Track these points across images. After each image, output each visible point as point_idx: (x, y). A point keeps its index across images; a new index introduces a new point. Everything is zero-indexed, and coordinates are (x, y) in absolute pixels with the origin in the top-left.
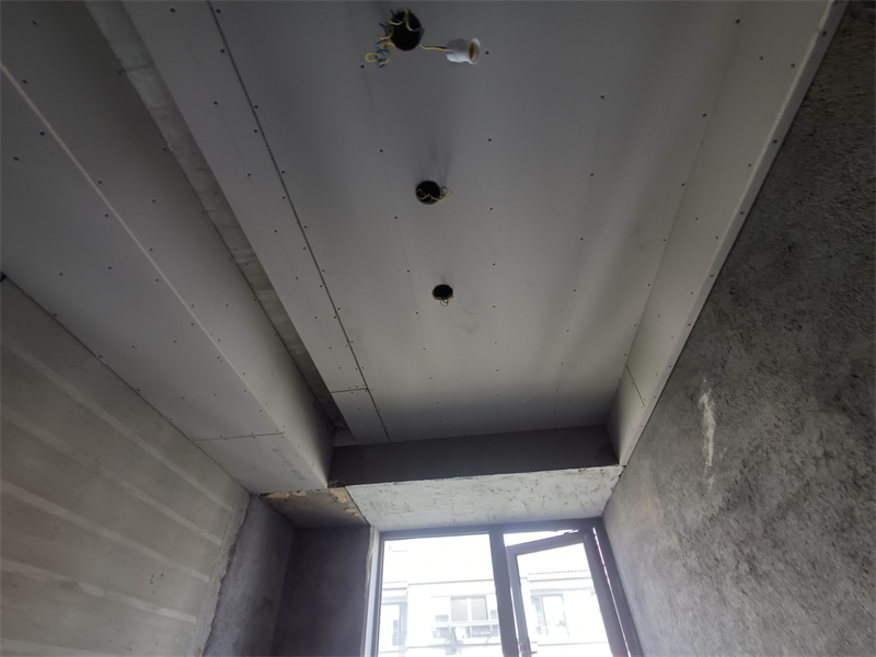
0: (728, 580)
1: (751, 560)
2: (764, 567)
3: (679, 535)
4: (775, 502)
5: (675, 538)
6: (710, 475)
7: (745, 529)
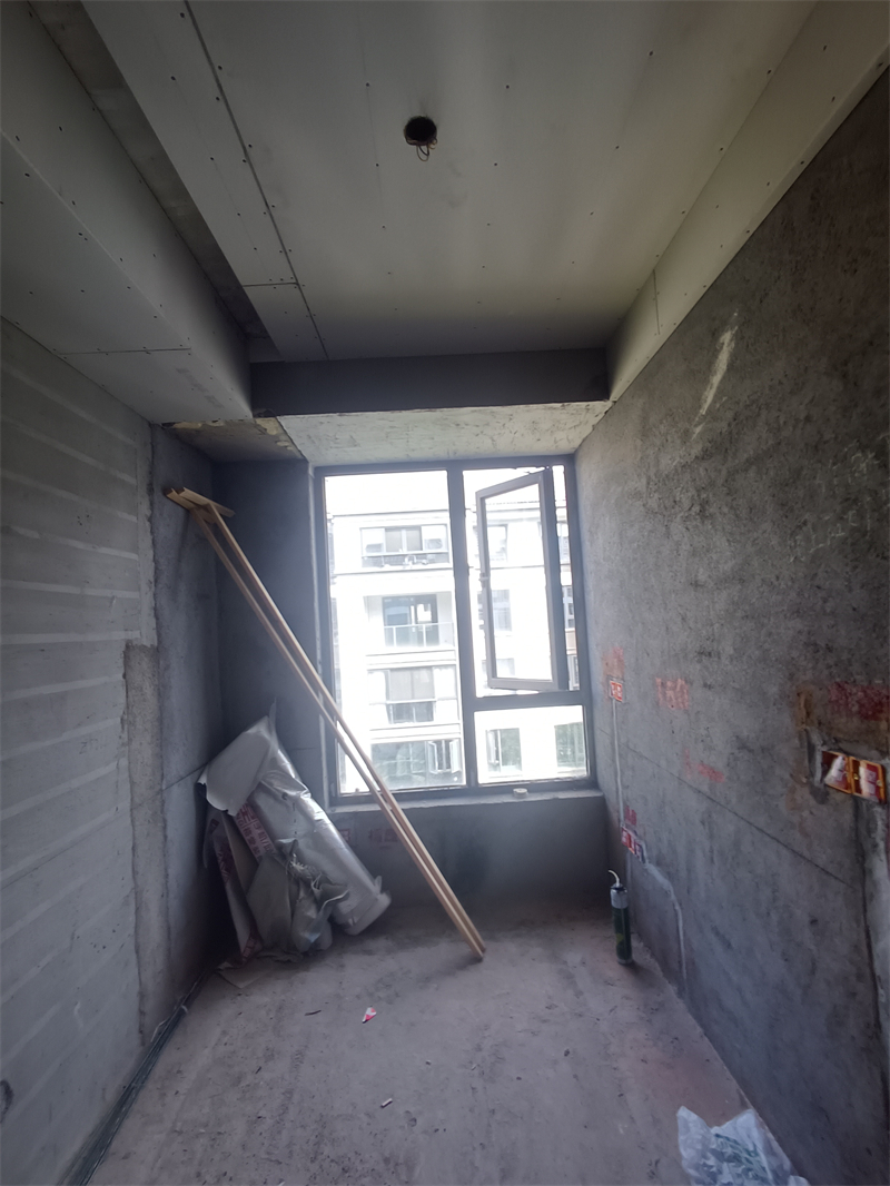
0: (678, 519)
1: (704, 504)
2: (711, 510)
3: (649, 479)
4: (746, 456)
5: (644, 481)
6: (699, 424)
7: (710, 477)
